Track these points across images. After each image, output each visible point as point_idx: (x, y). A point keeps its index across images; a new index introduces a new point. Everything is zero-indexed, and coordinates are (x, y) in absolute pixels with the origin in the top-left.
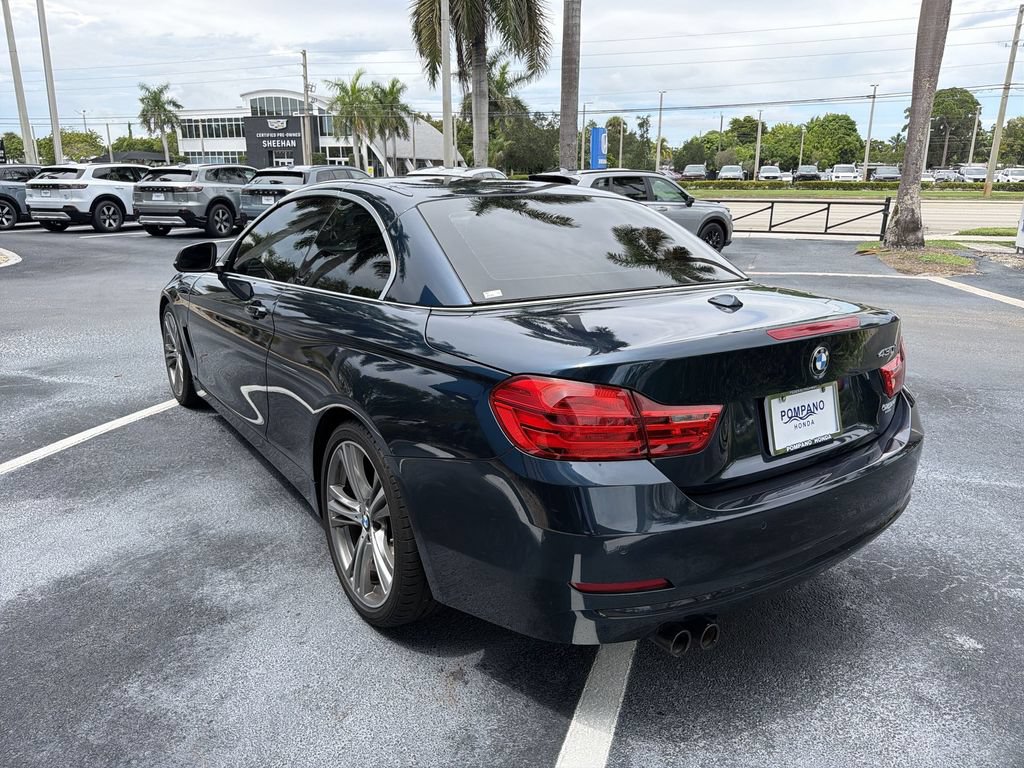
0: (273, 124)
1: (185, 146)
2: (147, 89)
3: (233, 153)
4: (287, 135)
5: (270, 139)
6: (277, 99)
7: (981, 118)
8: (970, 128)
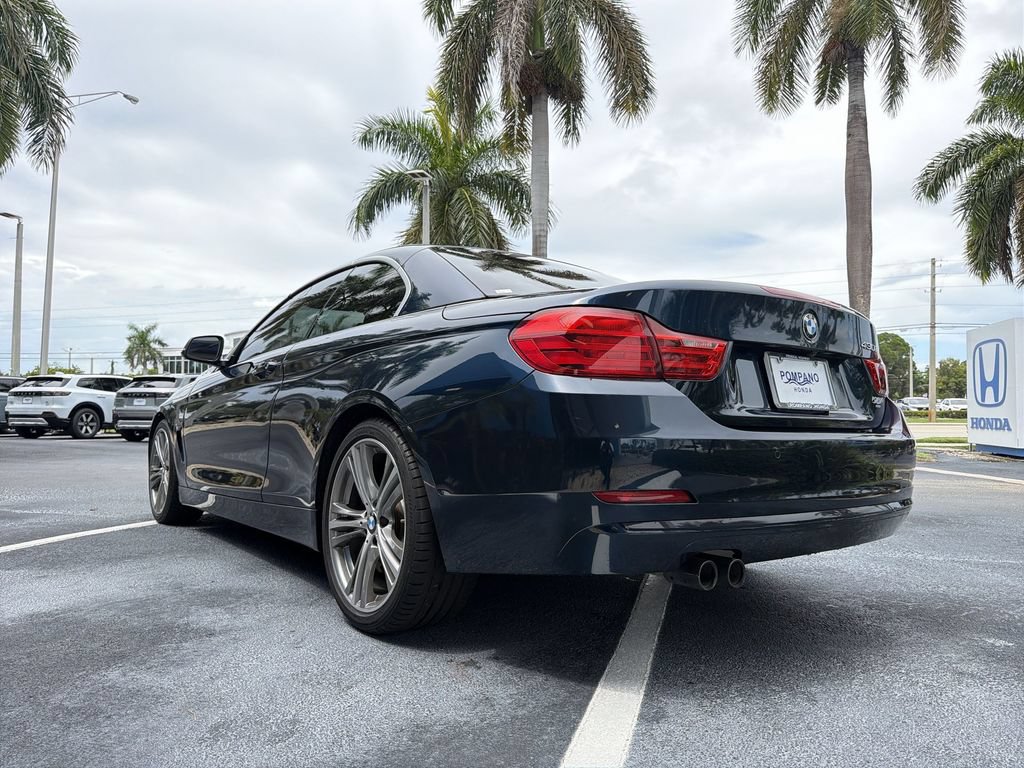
2: (136, 329)
7: (913, 359)
8: (906, 368)
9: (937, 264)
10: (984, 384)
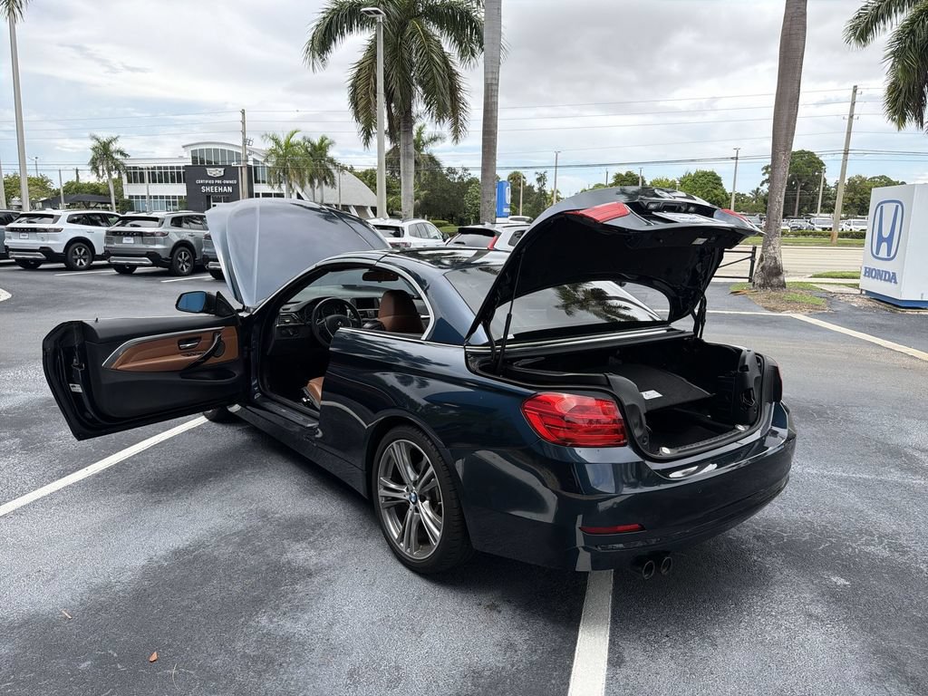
0: (211, 172)
1: (130, 190)
2: (98, 140)
3: (174, 197)
4: (224, 182)
5: (208, 185)
6: (216, 150)
7: (826, 175)
8: (817, 184)
9: (858, 92)
10: (881, 239)
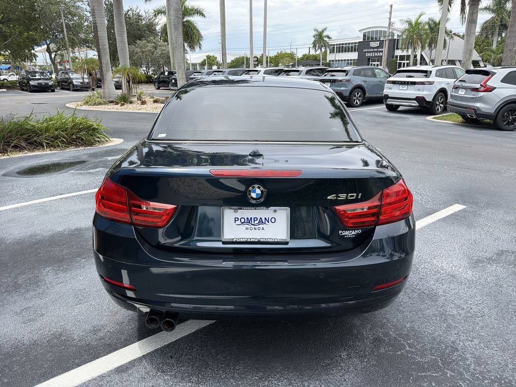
0: (373, 44)
3: (351, 60)
4: (379, 50)
5: (370, 52)
